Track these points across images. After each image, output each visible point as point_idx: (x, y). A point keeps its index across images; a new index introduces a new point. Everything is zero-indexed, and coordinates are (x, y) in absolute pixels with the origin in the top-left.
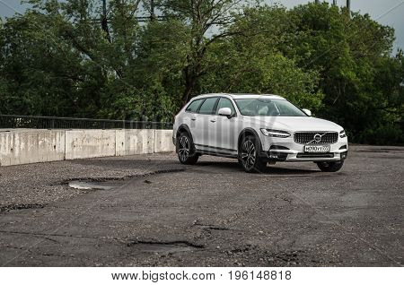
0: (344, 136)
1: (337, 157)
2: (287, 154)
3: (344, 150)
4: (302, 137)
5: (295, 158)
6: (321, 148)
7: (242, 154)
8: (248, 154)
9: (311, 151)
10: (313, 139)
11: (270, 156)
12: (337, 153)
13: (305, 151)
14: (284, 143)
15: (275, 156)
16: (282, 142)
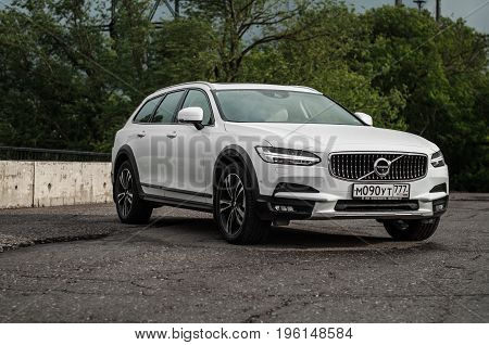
0: (440, 164)
1: (426, 210)
2: (313, 202)
3: (441, 194)
4: (348, 165)
5: (332, 211)
6: (389, 190)
7: (221, 202)
8: (233, 203)
9: (368, 195)
10: (372, 169)
11: (277, 208)
12: (426, 201)
13: (355, 195)
14: (306, 178)
15: (286, 206)
16: (302, 175)
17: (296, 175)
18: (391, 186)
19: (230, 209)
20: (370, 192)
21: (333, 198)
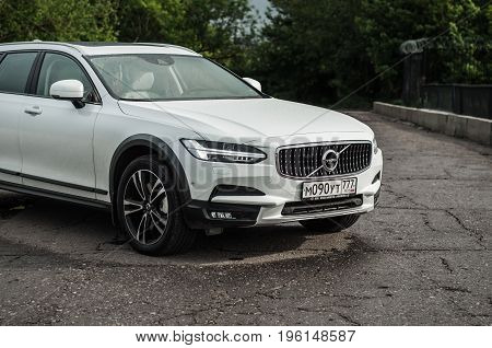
1: (370, 204)
5: (279, 216)
6: (338, 187)
7: (126, 202)
8: (145, 205)
9: (317, 195)
10: (320, 163)
11: (213, 214)
12: (368, 195)
13: (304, 196)
14: (251, 179)
15: (224, 212)
16: (247, 175)
17: (239, 175)
18: (339, 182)
19: (142, 213)
20: (319, 191)
21: (280, 200)
